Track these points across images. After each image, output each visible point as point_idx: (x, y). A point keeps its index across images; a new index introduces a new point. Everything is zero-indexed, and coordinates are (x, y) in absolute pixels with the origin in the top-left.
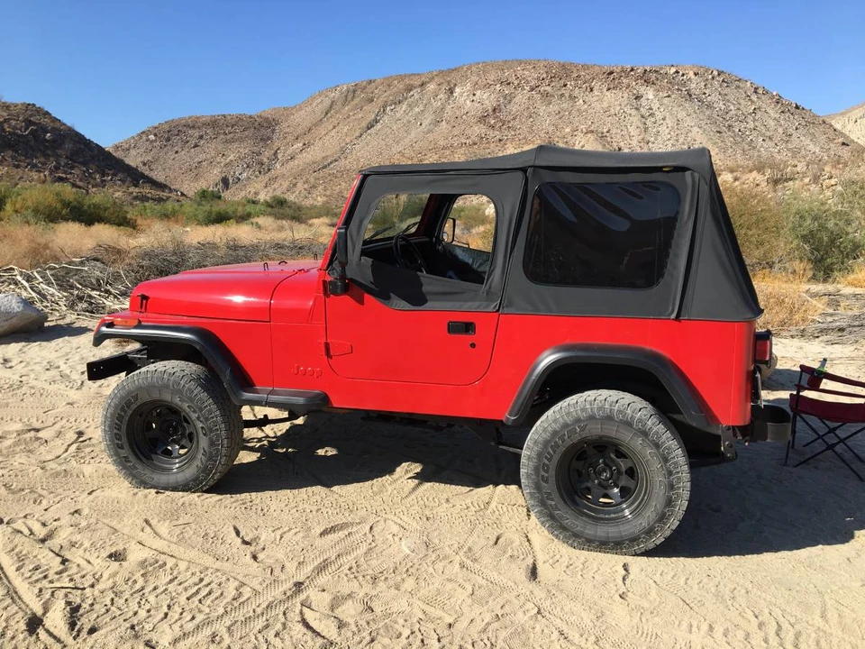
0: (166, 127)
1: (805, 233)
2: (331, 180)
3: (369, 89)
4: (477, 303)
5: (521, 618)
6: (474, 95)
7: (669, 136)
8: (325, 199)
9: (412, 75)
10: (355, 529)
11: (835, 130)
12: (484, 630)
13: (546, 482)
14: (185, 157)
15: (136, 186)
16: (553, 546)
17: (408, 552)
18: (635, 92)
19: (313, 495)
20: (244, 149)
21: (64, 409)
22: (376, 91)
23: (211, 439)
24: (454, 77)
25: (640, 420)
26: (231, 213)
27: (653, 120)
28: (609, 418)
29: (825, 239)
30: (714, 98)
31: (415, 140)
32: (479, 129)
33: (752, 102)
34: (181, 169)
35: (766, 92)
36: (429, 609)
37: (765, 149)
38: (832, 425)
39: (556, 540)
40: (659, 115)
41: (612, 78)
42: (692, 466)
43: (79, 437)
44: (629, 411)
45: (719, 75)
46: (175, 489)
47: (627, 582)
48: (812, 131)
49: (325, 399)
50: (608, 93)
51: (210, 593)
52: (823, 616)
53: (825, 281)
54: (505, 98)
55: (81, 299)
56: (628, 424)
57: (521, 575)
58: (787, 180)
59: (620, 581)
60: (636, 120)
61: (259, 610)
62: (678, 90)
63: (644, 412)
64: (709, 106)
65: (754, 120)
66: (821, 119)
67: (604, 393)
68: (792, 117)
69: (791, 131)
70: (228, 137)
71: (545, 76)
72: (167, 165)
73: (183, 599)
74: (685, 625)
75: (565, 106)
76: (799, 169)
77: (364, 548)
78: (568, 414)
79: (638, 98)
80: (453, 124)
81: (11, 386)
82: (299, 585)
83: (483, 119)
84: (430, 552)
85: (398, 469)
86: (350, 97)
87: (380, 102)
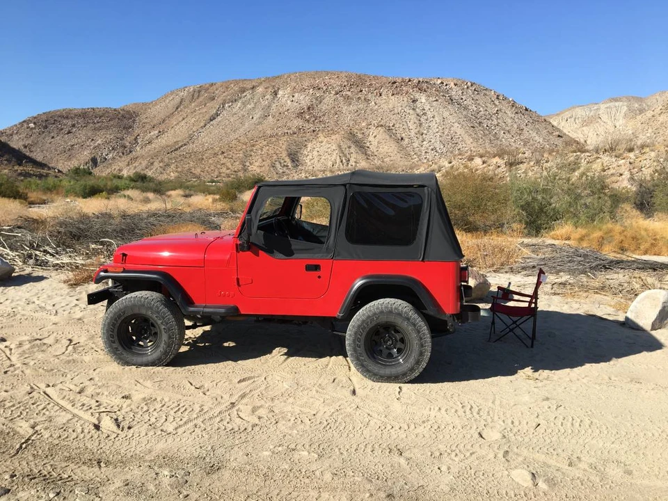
0: (44, 118)
1: (523, 203)
2: (182, 160)
3: (211, 90)
4: (321, 255)
5: (348, 410)
6: (293, 96)
7: (437, 130)
8: (177, 174)
9: (245, 80)
10: (256, 380)
11: (553, 126)
12: (331, 416)
13: (360, 347)
14: (60, 142)
15: (20, 165)
16: (363, 381)
17: (287, 387)
18: (412, 97)
19: (228, 365)
20: (110, 135)
21: (51, 327)
22: (217, 92)
23: (169, 335)
24: (278, 82)
25: (406, 312)
26: (102, 186)
27: (426, 118)
28: (391, 312)
29: (537, 207)
30: (468, 102)
31: (248, 130)
32: (298, 122)
33: (496, 106)
34: (56, 150)
35: (505, 99)
36: (302, 409)
37: (506, 140)
38: (515, 319)
39: (365, 379)
40: (430, 114)
41: (396, 87)
42: (432, 337)
43: (71, 342)
44: (400, 308)
45: (472, 85)
46: (147, 365)
47: (401, 394)
48: (537, 126)
49: (237, 309)
50: (393, 97)
51: (186, 410)
52: (493, 402)
53: (536, 236)
54: (317, 99)
55: (30, 256)
56: (400, 314)
57: (347, 393)
58: (519, 163)
59: (397, 393)
60: (413, 117)
61: (215, 415)
62: (443, 96)
63: (407, 308)
64: (466, 108)
65: (497, 119)
66: (543, 118)
67: (388, 300)
68: (523, 117)
69: (523, 126)
70: (97, 126)
71: (346, 83)
72: (45, 148)
73: (172, 413)
74: (427, 409)
75: (361, 106)
76: (526, 155)
77: (263, 387)
78: (370, 311)
79: (414, 101)
80: (278, 118)
81: (9, 315)
82: (233, 404)
83: (300, 115)
84: (299, 387)
85: (274, 351)
86: (196, 96)
87: (220, 100)
